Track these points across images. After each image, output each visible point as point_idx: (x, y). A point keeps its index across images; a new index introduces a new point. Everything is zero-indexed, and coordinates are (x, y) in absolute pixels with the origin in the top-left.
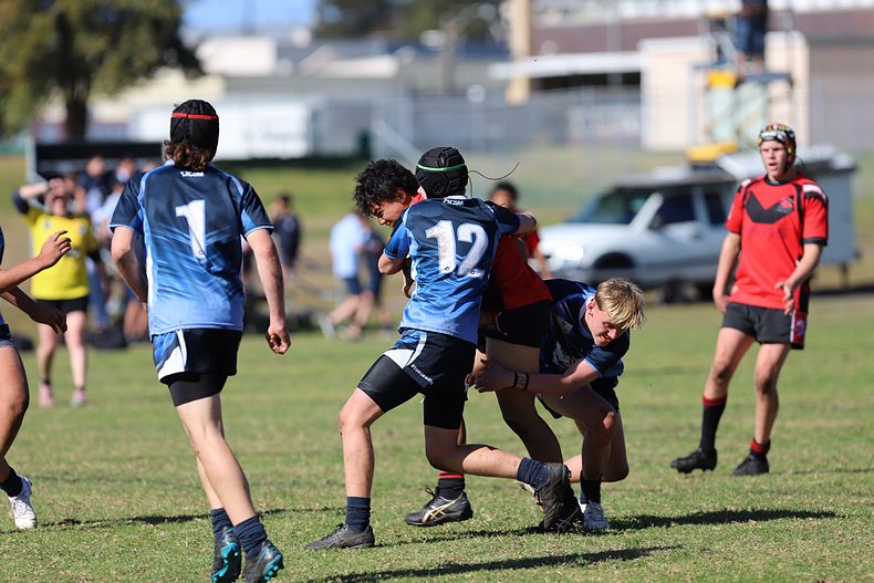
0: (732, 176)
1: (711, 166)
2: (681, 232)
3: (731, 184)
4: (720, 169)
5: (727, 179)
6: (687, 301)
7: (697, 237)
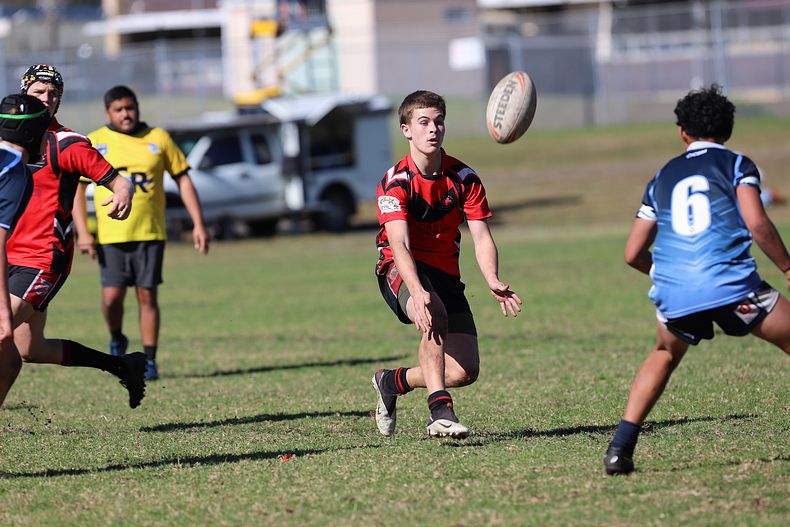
0: (277, 119)
1: (256, 109)
2: (230, 172)
3: (276, 126)
4: (266, 112)
5: (272, 121)
6: (237, 238)
7: (245, 176)
